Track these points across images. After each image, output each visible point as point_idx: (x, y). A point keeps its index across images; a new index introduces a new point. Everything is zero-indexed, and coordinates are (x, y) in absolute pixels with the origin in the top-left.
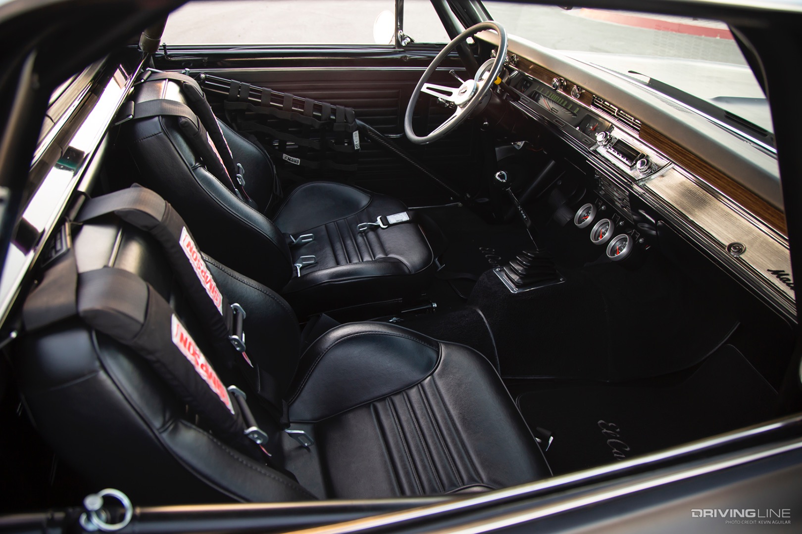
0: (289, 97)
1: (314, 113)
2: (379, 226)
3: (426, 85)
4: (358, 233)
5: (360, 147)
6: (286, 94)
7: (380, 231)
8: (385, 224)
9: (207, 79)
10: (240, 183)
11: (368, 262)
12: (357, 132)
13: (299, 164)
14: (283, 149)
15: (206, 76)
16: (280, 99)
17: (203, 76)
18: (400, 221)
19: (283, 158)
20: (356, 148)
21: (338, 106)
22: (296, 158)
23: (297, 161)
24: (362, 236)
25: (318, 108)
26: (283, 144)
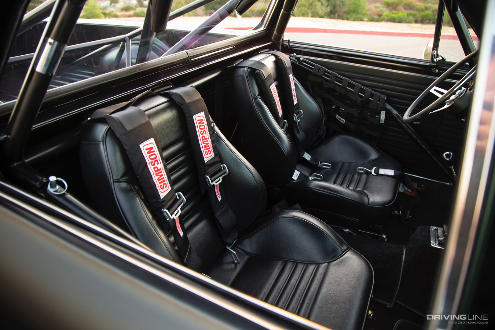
0: (346, 80)
1: (360, 93)
2: (371, 173)
3: (435, 88)
4: (357, 173)
5: (385, 122)
6: (346, 78)
7: (371, 175)
8: (376, 172)
9: (303, 61)
10: (295, 120)
11: (351, 190)
12: (384, 112)
13: (344, 123)
14: (337, 111)
15: (303, 59)
16: (340, 81)
17: (301, 59)
18: (386, 174)
19: (336, 117)
20: (381, 122)
21: (376, 92)
22: (343, 118)
23: (343, 121)
24: (358, 175)
25: (363, 91)
26: (338, 108)
